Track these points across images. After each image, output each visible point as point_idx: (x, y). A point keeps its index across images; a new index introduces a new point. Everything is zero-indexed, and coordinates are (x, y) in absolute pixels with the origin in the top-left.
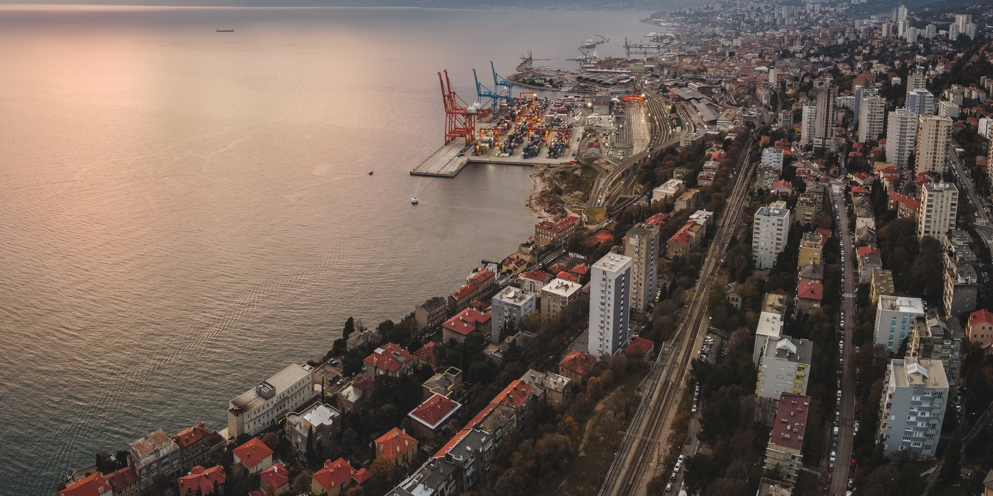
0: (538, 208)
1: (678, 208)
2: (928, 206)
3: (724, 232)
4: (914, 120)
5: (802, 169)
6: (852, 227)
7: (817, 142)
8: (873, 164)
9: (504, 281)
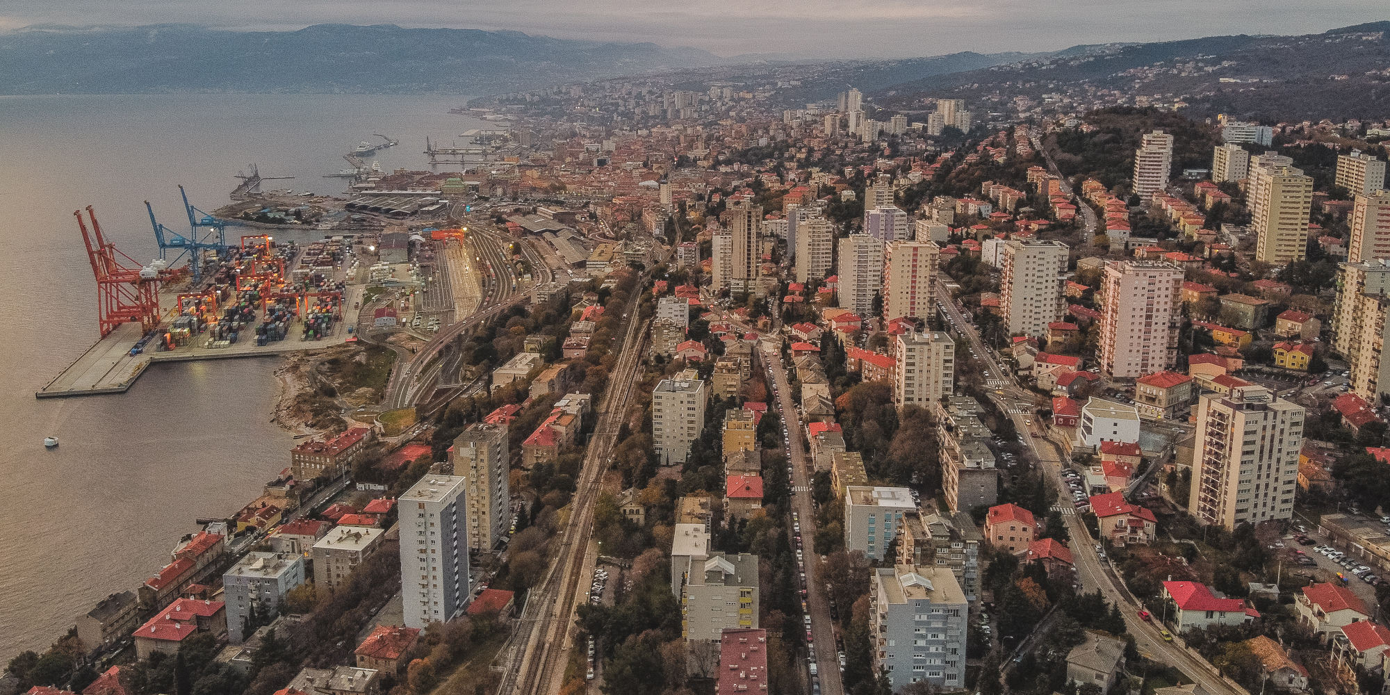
0: (293, 422)
1: (534, 395)
2: (908, 364)
3: (609, 420)
4: (878, 249)
5: (717, 323)
6: (796, 398)
7: (737, 286)
8: (821, 311)
9: (241, 545)
